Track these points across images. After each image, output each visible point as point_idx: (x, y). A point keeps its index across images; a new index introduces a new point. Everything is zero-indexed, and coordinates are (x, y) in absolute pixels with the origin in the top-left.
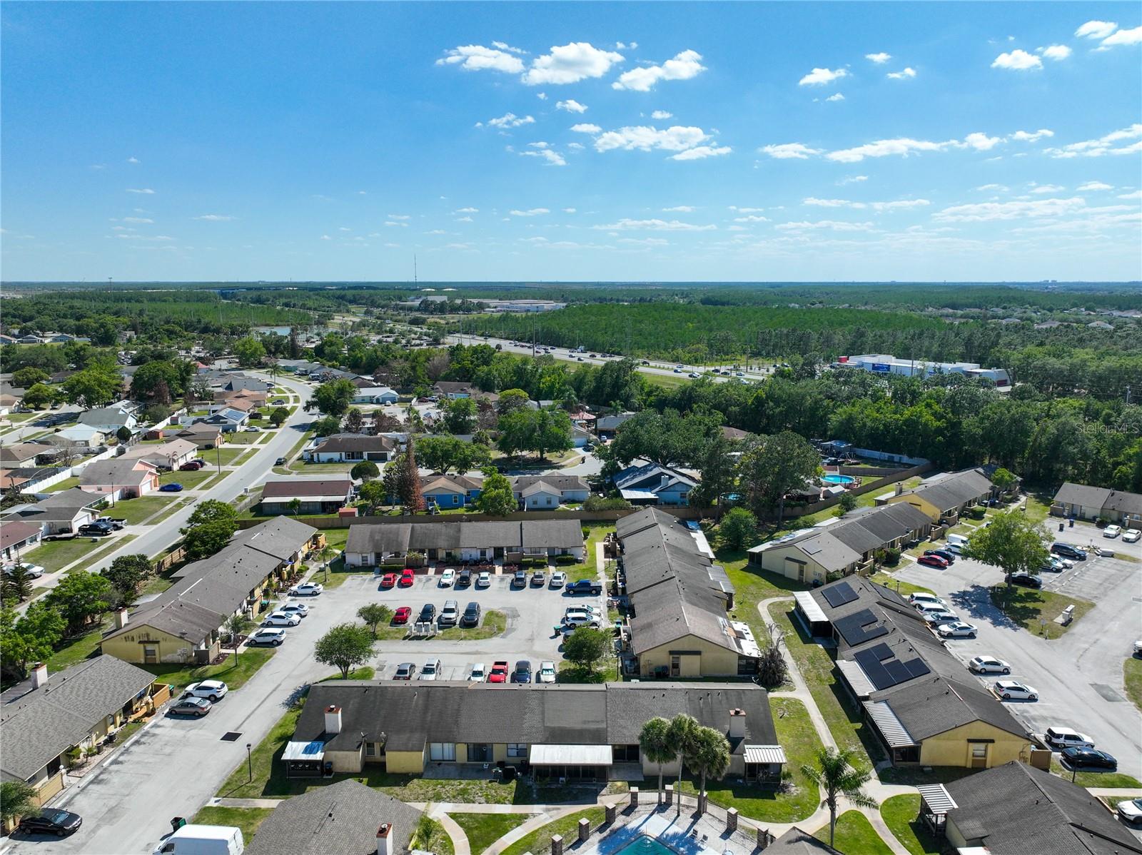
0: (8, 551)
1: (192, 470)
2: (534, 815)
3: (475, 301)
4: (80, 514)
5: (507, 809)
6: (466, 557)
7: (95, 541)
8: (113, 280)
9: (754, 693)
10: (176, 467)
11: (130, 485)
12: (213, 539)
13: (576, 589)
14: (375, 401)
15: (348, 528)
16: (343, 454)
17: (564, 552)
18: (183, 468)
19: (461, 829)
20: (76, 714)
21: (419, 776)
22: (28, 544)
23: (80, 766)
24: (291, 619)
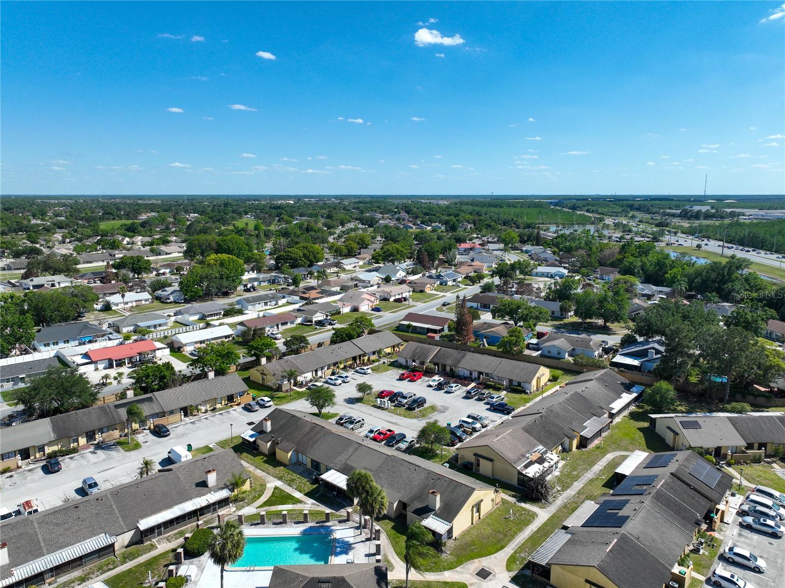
0: (277, 326)
1: (399, 302)
2: (305, 503)
3: (729, 210)
4: (318, 314)
5: (298, 495)
6: (461, 373)
7: (316, 328)
8: (494, 194)
9: (467, 488)
10: (392, 299)
11: (356, 304)
12: (342, 335)
13: (495, 407)
14: (549, 276)
15: (408, 341)
16: (479, 304)
17: (519, 384)
18: (396, 301)
19: (271, 494)
20: (204, 393)
21: (285, 466)
22: (289, 324)
23: (195, 415)
24: (336, 382)
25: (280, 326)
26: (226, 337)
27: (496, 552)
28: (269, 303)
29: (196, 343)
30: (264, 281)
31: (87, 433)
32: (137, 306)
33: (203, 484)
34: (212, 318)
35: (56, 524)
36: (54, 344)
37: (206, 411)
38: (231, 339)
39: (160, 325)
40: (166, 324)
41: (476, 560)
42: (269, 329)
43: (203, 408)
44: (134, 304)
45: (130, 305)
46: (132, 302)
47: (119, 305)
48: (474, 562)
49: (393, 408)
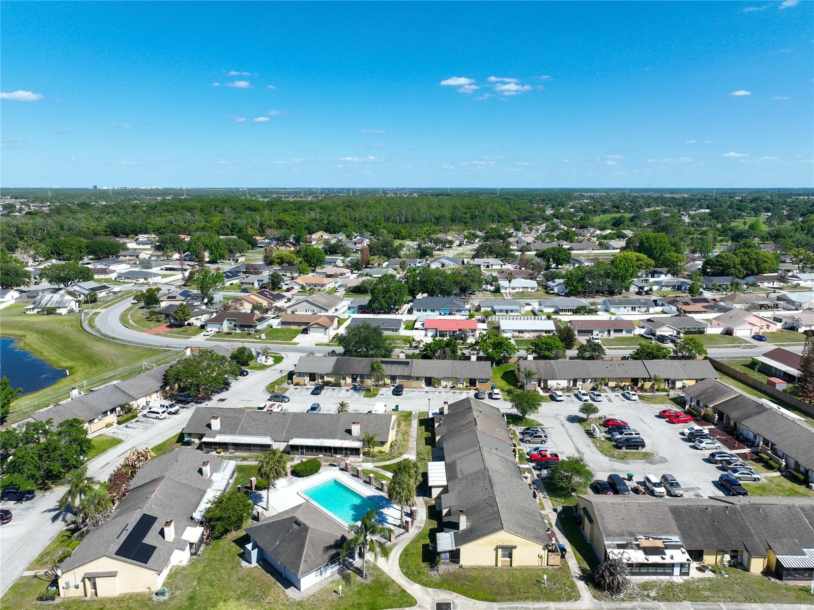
0: (609, 332)
11: (731, 326)
17: (806, 472)
19: (396, 462)
21: (434, 447)
22: (624, 332)
23: (435, 387)
24: (583, 397)
25: (612, 333)
26: (546, 332)
27: (482, 600)
28: (637, 309)
29: (514, 331)
30: (667, 286)
31: (352, 375)
32: (522, 292)
33: (349, 432)
34: (565, 313)
35: (254, 419)
36: (424, 310)
37: (446, 387)
38: (552, 334)
39: (512, 311)
40: (517, 311)
41: (456, 594)
42: (598, 333)
43: (444, 383)
44: (521, 290)
45: (517, 290)
46: (519, 288)
47: (508, 289)
48: (451, 594)
49: (603, 439)
